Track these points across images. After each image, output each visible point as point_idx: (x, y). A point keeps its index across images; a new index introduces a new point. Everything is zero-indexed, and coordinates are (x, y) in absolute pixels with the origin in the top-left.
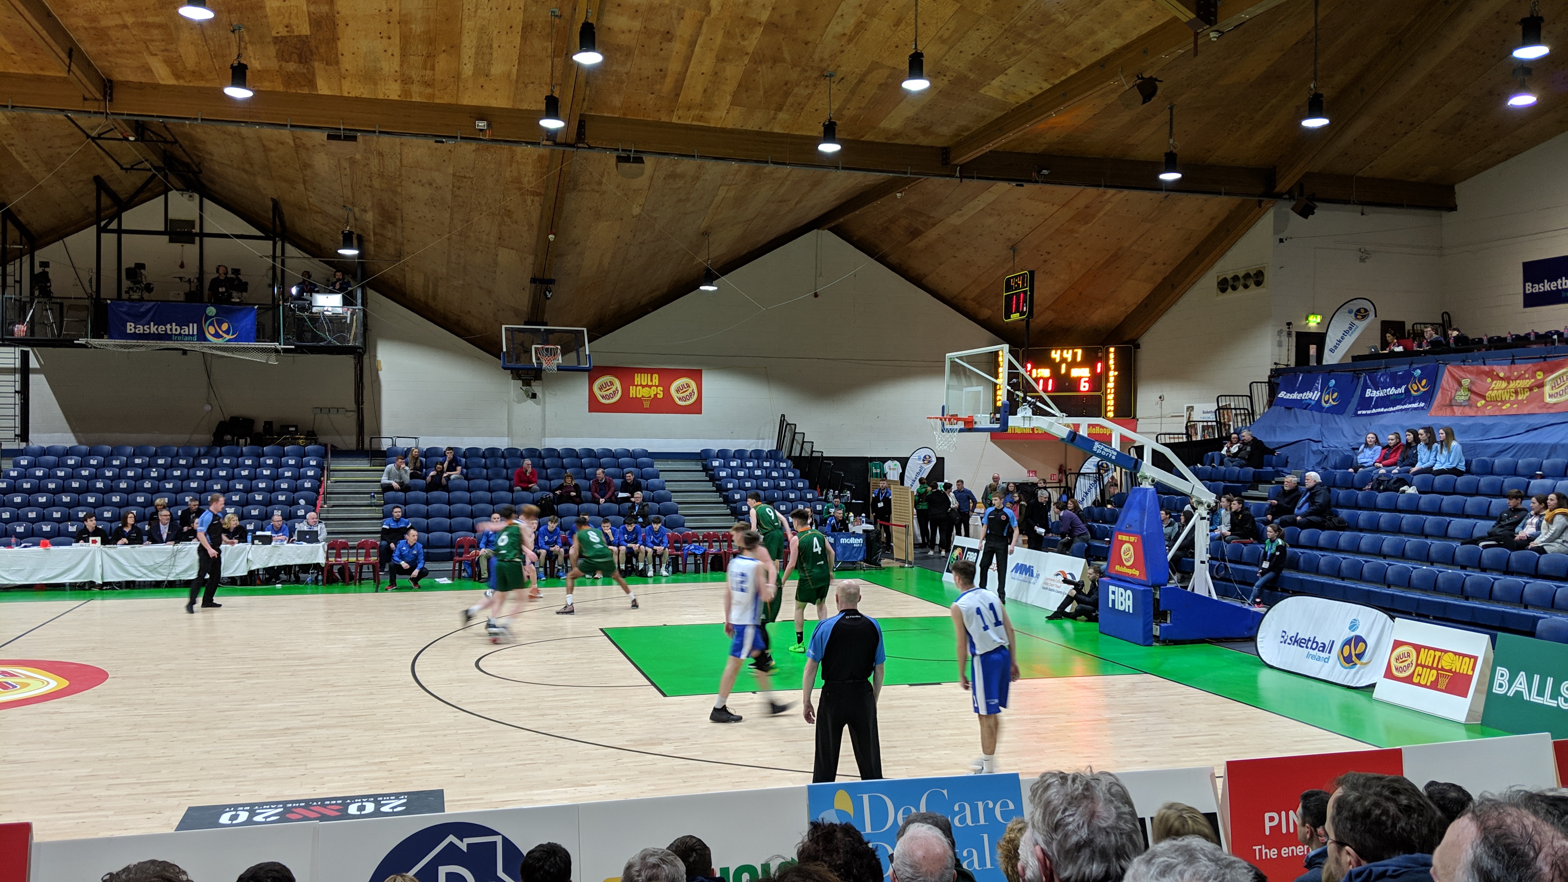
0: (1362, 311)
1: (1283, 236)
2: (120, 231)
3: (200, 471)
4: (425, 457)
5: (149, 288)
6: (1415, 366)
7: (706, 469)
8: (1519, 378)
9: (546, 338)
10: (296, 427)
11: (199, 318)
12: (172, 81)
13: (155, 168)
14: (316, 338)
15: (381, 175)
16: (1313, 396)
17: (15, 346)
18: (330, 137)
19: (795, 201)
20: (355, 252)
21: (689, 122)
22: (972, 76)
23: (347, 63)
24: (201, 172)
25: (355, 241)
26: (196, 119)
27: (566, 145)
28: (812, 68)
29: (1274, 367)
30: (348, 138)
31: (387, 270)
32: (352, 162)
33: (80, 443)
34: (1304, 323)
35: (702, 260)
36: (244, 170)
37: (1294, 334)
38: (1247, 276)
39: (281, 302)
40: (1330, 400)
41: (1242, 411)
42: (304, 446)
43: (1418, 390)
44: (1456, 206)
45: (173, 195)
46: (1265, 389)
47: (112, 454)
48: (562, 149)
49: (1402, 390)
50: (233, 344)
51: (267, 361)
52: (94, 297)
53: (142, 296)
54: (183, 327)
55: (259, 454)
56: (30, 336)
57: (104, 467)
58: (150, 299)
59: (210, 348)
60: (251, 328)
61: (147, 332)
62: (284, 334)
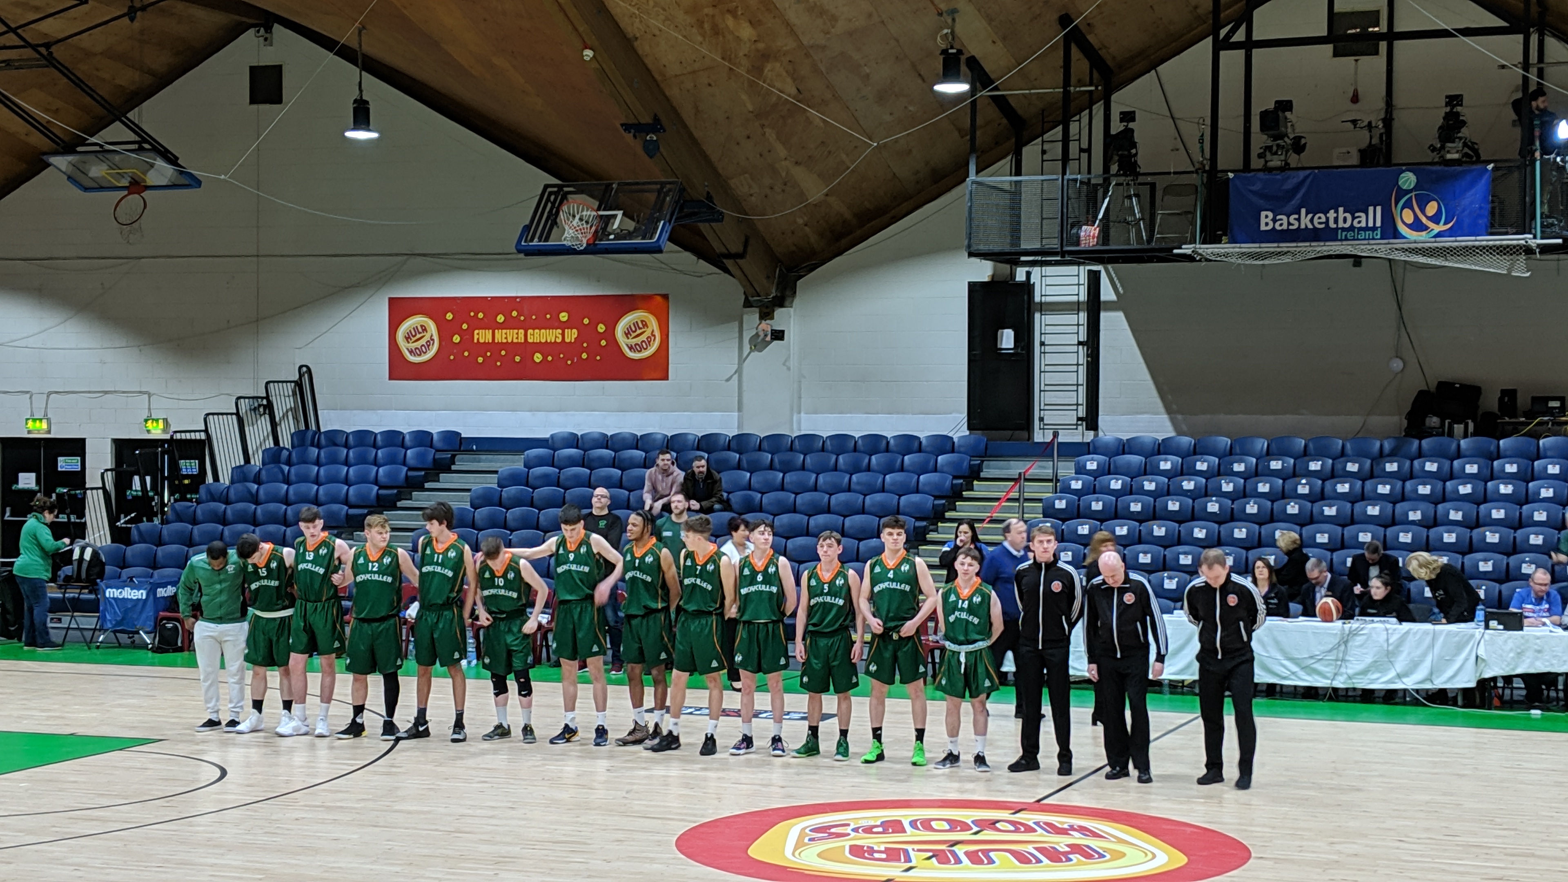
2: (1249, 45)
3: (1384, 484)
5: (1298, 146)
10: (1562, 399)
11: (1387, 195)
17: (1079, 264)
33: (1180, 433)
39: (1537, 155)
50: (1448, 242)
51: (1510, 270)
52: (1207, 168)
53: (1285, 160)
54: (1357, 215)
55: (1491, 453)
56: (1103, 245)
57: (1219, 474)
58: (1300, 165)
59: (1404, 250)
60: (1481, 208)
61: (1296, 226)
62: (1541, 218)
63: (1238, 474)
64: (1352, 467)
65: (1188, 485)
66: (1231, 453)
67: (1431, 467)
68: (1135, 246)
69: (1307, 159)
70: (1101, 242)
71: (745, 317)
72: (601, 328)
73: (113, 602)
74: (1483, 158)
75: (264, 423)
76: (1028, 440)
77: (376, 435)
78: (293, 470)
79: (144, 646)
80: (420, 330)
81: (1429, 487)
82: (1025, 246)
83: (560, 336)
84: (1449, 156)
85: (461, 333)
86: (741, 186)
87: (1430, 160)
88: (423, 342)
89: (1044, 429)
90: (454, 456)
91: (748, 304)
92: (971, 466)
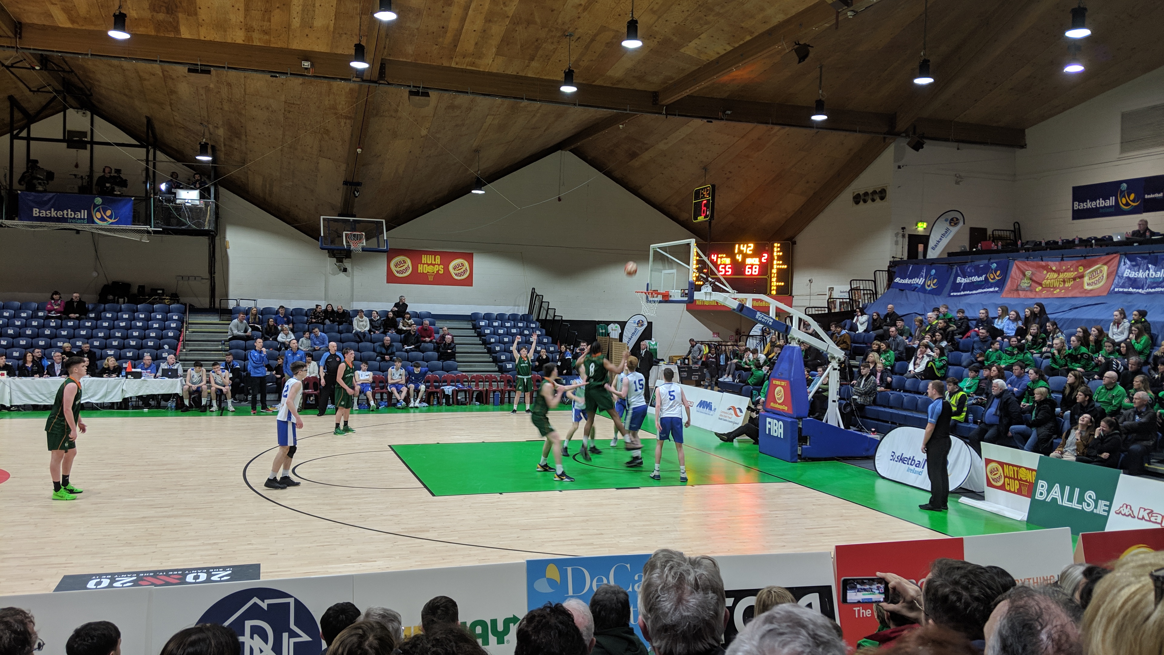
0: (955, 219)
1: (900, 164)
2: (28, 139)
3: (88, 322)
4: (262, 315)
6: (992, 261)
7: (475, 327)
8: (1067, 270)
9: (354, 226)
10: (163, 290)
11: (89, 207)
12: (68, 25)
13: (56, 91)
14: (180, 223)
15: (230, 101)
16: (920, 281)
18: (190, 70)
19: (545, 128)
20: (210, 159)
21: (464, 67)
22: (675, 39)
23: (203, 14)
24: (91, 95)
25: (210, 150)
26: (87, 54)
27: (371, 81)
28: (557, 29)
29: (892, 259)
30: (204, 72)
31: (234, 172)
32: (207, 89)
34: (914, 228)
35: (473, 171)
36: (125, 95)
37: (907, 236)
38: (874, 192)
39: (152, 195)
40: (931, 285)
41: (868, 292)
42: (169, 305)
43: (994, 278)
44: (1026, 145)
45: (70, 112)
46: (885, 275)
47: (20, 309)
48: (367, 84)
49: (982, 278)
50: (115, 227)
51: (141, 239)
52: (8, 188)
54: (76, 213)
55: (134, 310)
57: (14, 318)
59: (97, 229)
60: (129, 214)
61: (50, 215)
62: (154, 220)
67: (109, 315)
81: (107, 323)
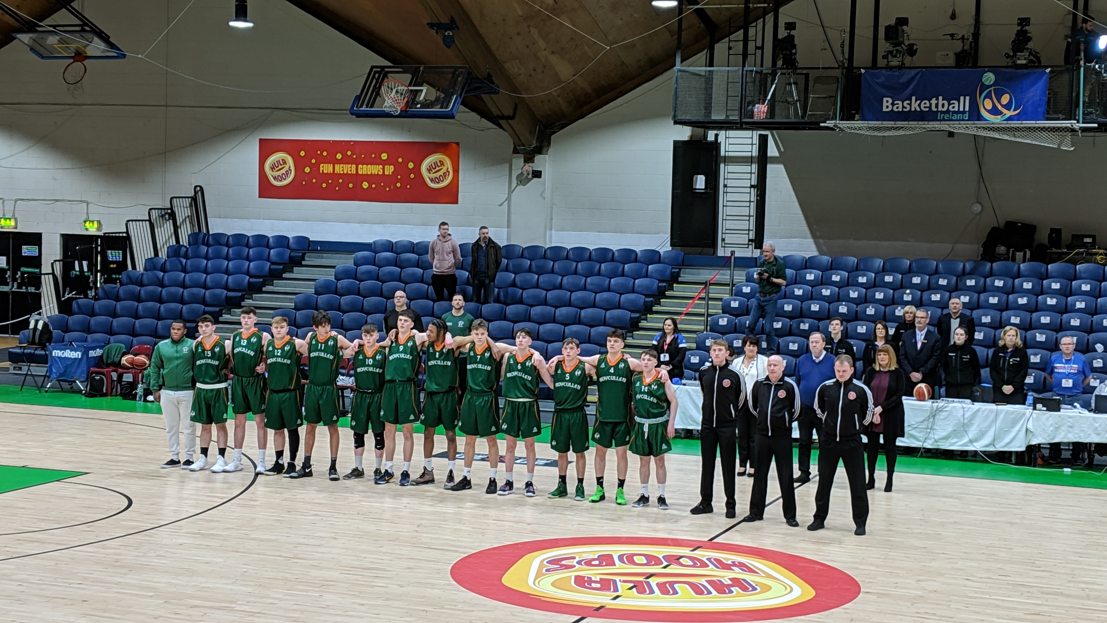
5: (912, 51)
10: (1093, 237)
11: (973, 89)
17: (753, 130)
33: (821, 252)
39: (1082, 63)
50: (1015, 123)
51: (1059, 145)
52: (846, 65)
53: (902, 61)
54: (952, 102)
55: (1042, 274)
56: (770, 118)
57: (848, 285)
58: (912, 65)
59: (984, 128)
60: (1040, 100)
61: (908, 109)
62: (1083, 108)
63: (862, 285)
64: (943, 282)
65: (826, 292)
66: (857, 269)
67: (999, 283)
68: (793, 120)
69: (917, 60)
70: (769, 117)
71: (514, 161)
72: (411, 165)
73: (58, 360)
74: (1043, 64)
75: (169, 226)
76: (713, 254)
77: (249, 237)
78: (189, 262)
79: (79, 392)
80: (282, 163)
81: (997, 298)
82: (714, 117)
83: (381, 170)
84: (1019, 62)
85: (311, 166)
86: (513, 68)
87: (1005, 65)
88: (283, 171)
89: (725, 247)
90: (304, 254)
91: (516, 151)
92: (672, 273)
